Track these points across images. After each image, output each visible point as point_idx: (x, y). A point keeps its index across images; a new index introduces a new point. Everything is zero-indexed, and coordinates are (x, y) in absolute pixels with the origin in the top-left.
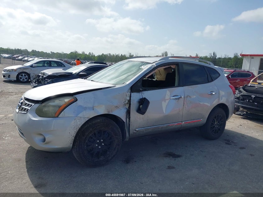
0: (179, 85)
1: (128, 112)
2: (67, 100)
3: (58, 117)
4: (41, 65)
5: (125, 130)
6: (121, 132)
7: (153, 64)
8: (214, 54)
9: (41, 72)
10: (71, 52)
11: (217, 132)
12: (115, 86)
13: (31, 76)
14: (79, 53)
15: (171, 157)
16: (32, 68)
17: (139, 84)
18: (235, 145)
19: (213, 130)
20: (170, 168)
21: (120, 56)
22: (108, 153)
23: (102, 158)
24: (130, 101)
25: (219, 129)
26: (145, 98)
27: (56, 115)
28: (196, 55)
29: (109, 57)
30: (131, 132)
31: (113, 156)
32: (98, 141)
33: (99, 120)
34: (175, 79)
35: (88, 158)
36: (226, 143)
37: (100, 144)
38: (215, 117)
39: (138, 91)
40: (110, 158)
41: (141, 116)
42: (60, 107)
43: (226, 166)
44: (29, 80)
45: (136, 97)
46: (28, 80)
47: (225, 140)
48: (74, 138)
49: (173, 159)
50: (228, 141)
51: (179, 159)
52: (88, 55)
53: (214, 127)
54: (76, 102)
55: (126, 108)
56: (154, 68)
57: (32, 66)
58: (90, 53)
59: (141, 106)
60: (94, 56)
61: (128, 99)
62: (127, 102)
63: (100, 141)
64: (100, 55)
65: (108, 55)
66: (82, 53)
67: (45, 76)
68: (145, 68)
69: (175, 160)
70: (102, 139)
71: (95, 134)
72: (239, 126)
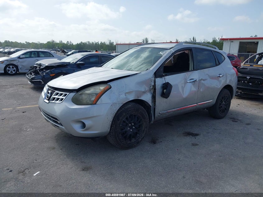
0: (194, 69)
1: (154, 97)
2: (102, 88)
3: (95, 104)
4: (27, 56)
5: (151, 113)
6: (148, 116)
7: (171, 50)
8: (193, 39)
9: (36, 63)
10: (48, 42)
11: (224, 112)
12: (140, 73)
13: (19, 68)
14: (56, 42)
15: (191, 136)
16: (20, 59)
17: (162, 70)
18: (241, 122)
19: (221, 110)
20: (194, 145)
21: (100, 43)
22: (138, 135)
23: (133, 140)
24: (154, 86)
25: (226, 109)
26: (168, 83)
27: (94, 103)
28: (176, 40)
29: (88, 45)
30: (156, 115)
31: (142, 137)
32: (130, 125)
33: (130, 106)
34: (189, 64)
35: (122, 140)
36: (233, 121)
37: (131, 128)
38: (223, 98)
39: (161, 76)
40: (140, 140)
41: (165, 100)
42: (96, 94)
43: (241, 140)
44: (18, 72)
45: (160, 82)
46: (16, 72)
47: (231, 118)
48: (111, 123)
49: (194, 137)
50: (233, 118)
51: (198, 136)
52: (66, 44)
53: (221, 107)
54: (110, 89)
55: (152, 93)
56: (173, 53)
57: (19, 57)
58: (68, 42)
59: (165, 91)
60: (73, 44)
61: (153, 84)
62: (152, 87)
63: (131, 125)
64: (79, 43)
65: (86, 43)
66: (60, 42)
67: (42, 67)
68: (164, 54)
69: (195, 138)
70: (133, 123)
71: (127, 119)
72: (238, 106)
